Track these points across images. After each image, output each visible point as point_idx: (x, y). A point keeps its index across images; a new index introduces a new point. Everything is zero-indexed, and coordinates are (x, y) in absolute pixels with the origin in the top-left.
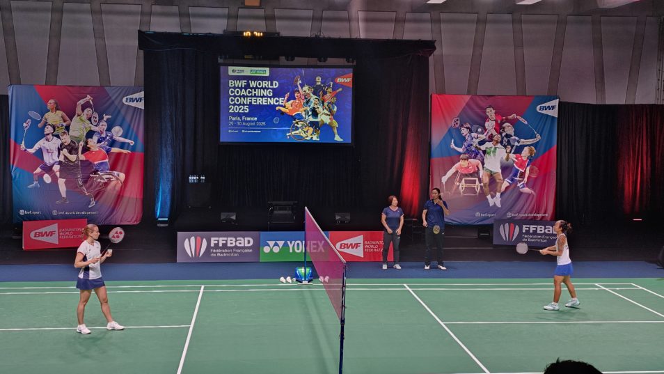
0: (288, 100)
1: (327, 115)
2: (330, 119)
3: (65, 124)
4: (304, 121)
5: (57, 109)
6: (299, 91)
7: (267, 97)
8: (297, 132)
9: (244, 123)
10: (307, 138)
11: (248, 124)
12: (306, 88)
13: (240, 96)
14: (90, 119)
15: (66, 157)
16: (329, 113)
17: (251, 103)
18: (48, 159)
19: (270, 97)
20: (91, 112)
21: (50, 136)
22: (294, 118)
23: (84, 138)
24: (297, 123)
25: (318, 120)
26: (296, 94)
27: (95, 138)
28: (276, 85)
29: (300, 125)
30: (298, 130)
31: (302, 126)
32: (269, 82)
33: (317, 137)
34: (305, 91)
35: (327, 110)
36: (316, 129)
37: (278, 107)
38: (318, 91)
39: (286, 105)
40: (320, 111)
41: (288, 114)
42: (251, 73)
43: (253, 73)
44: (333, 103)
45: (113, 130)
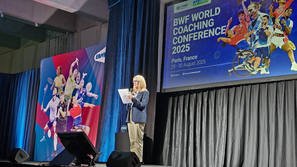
0: (230, 27)
1: (280, 35)
2: (284, 40)
3: (63, 85)
4: (250, 50)
5: (61, 74)
6: (243, 12)
7: (209, 28)
8: (240, 66)
9: (185, 65)
10: (254, 73)
11: (189, 65)
12: (252, 6)
13: (182, 35)
14: (75, 79)
15: (61, 115)
16: (282, 33)
17: (192, 39)
18: (53, 117)
19: (211, 28)
20: (76, 73)
21: (55, 97)
22: (236, 48)
23: (71, 96)
24: (241, 54)
25: (268, 45)
26: (240, 17)
27: (77, 95)
28: (217, 12)
29: (245, 56)
30: (242, 63)
31: (247, 57)
32: (211, 10)
33: (266, 70)
34: (250, 11)
35: (280, 29)
36: (265, 58)
37: (220, 38)
38: (268, 5)
39: (228, 33)
40: (269, 32)
41: (231, 44)
42: (194, 5)
43: (196, 5)
44: (287, 17)
45: (87, 86)
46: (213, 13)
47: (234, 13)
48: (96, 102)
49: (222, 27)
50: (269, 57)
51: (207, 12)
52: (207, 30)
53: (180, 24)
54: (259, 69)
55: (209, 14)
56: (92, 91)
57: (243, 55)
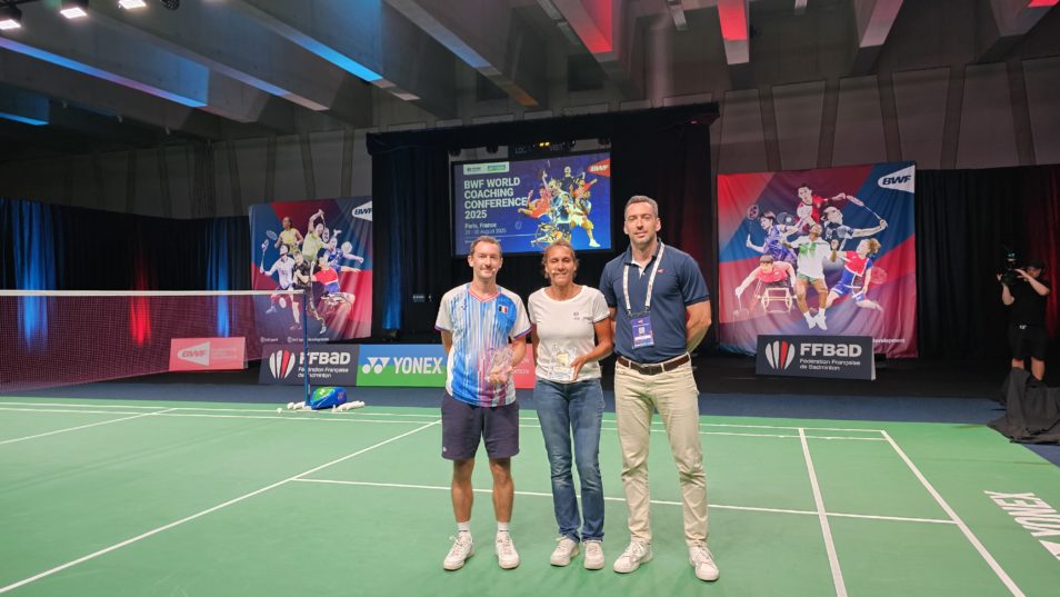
0: (532, 200)
1: (579, 214)
2: (583, 219)
3: (298, 243)
5: (291, 227)
6: (544, 187)
12: (553, 183)
13: (477, 199)
14: (321, 236)
15: (299, 279)
16: (581, 212)
17: (489, 206)
18: (285, 281)
19: (511, 198)
20: (322, 228)
21: (285, 257)
22: (539, 221)
23: (315, 257)
24: (543, 227)
25: (569, 221)
26: (541, 191)
27: (326, 256)
34: (552, 187)
35: (580, 208)
36: (567, 233)
37: (520, 209)
39: (530, 205)
40: (570, 211)
41: (533, 216)
42: (489, 170)
44: (586, 199)
45: (343, 246)
46: (512, 182)
48: (363, 266)
50: (570, 233)
51: (505, 181)
52: (507, 199)
53: (473, 187)
55: (508, 183)
56: (354, 252)
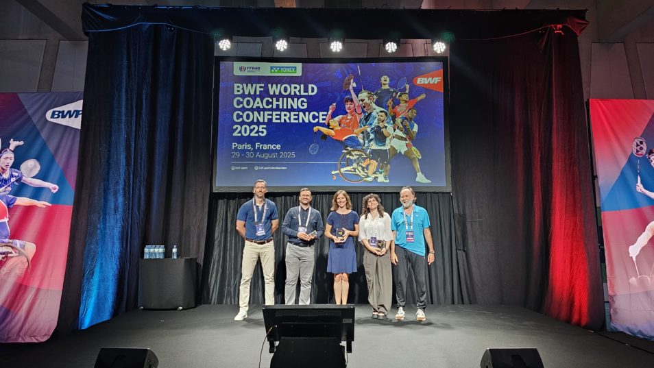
1: (401, 138)
2: (407, 145)
4: (362, 150)
6: (352, 101)
7: (299, 110)
8: (349, 168)
9: (258, 155)
10: (368, 179)
12: (364, 95)
16: (404, 136)
25: (387, 147)
26: (348, 106)
28: (313, 91)
29: (355, 157)
30: (352, 165)
31: (358, 158)
32: (302, 86)
33: (385, 178)
34: (362, 100)
35: (402, 131)
36: (383, 163)
37: (317, 127)
38: (385, 100)
39: (331, 123)
40: (388, 133)
41: (335, 138)
42: (271, 72)
43: (275, 72)
44: (411, 119)
45: (23, 166)
46: (306, 90)
47: (339, 98)
48: (55, 198)
49: (321, 113)
50: (389, 163)
51: (295, 88)
52: (297, 113)
53: (247, 93)
54: (376, 175)
55: (300, 91)
57: (353, 155)
